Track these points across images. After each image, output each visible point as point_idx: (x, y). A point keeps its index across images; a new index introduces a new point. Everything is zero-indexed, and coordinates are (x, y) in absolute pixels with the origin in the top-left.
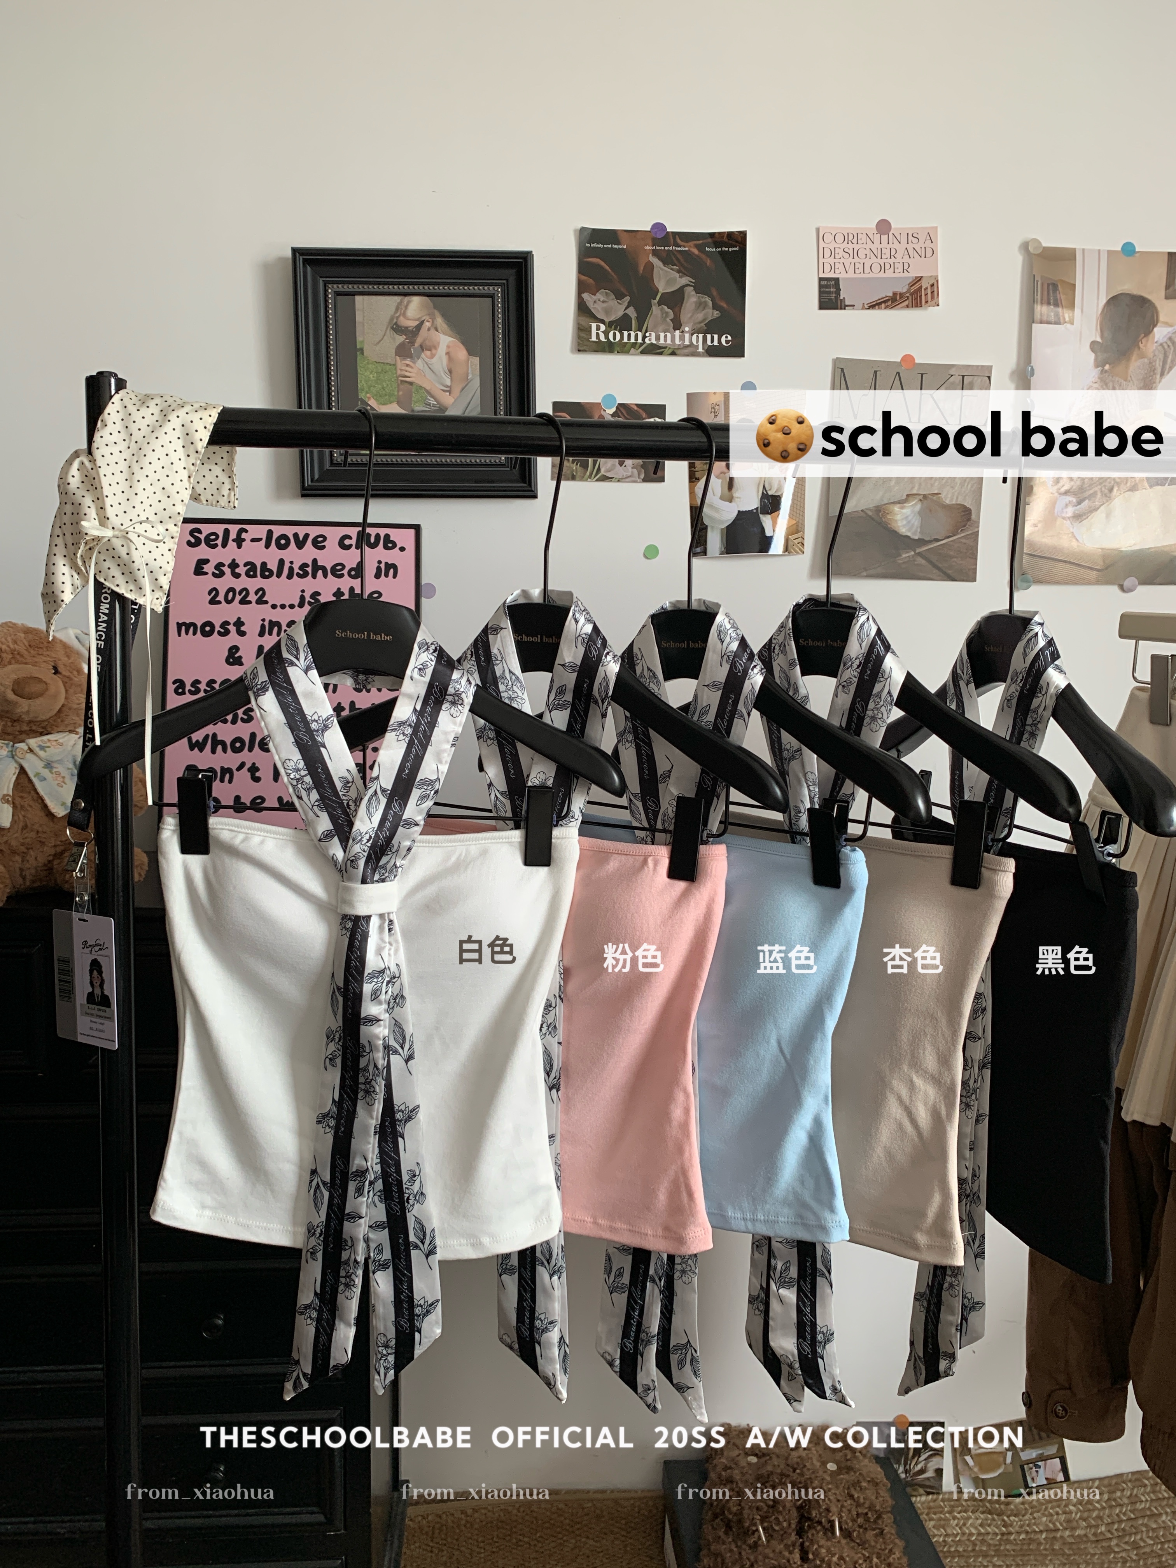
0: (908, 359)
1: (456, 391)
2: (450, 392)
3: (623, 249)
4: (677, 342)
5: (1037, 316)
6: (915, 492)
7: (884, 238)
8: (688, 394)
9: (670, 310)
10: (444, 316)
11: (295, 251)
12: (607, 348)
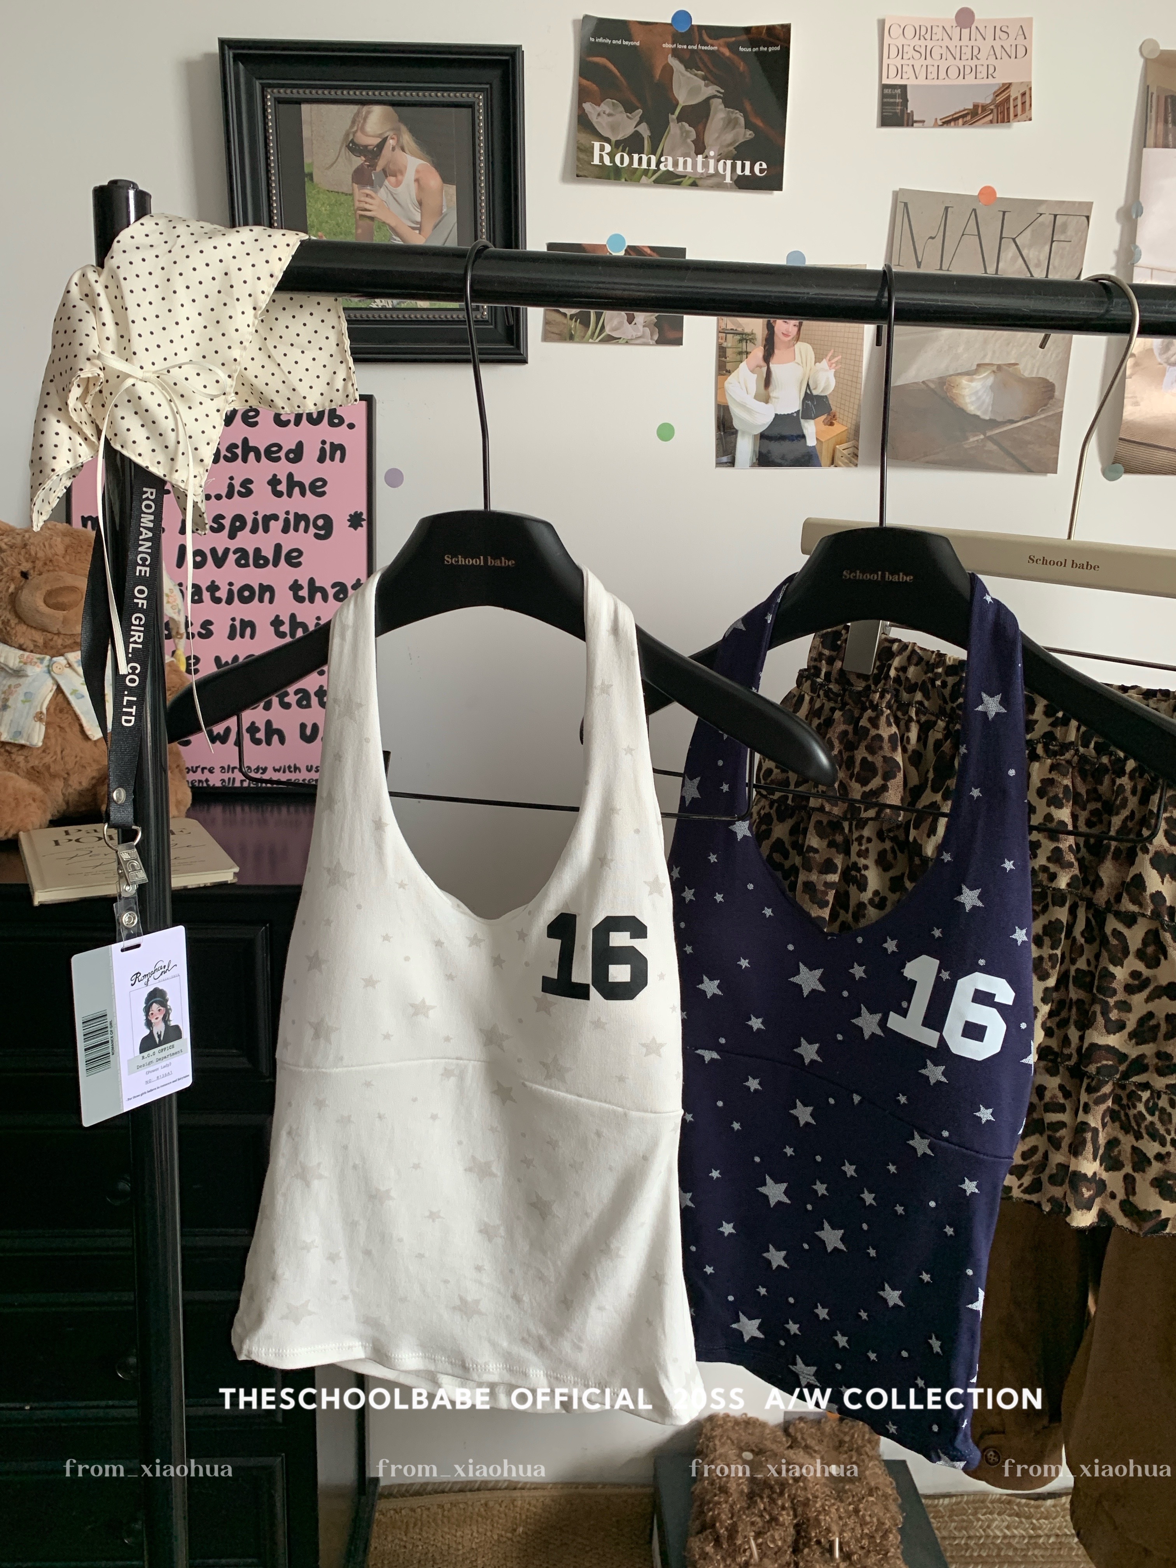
0: (988, 192)
1: (428, 227)
2: (420, 229)
3: (635, 46)
4: (700, 169)
5: (1151, 139)
6: (987, 361)
7: (965, 31)
9: (691, 129)
10: (413, 131)
11: (223, 42)
12: (614, 175)
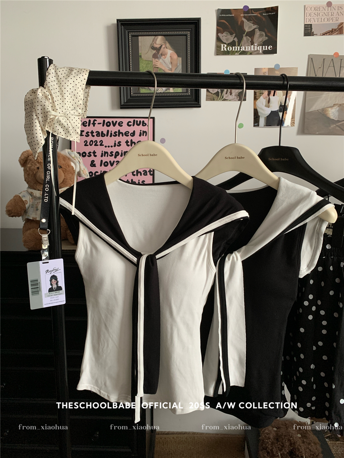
0: (336, 54)
1: (173, 69)
3: (233, 16)
4: (252, 49)
6: (336, 103)
7: (329, 8)
8: (255, 69)
9: (250, 38)
11: (118, 20)
12: (227, 53)
